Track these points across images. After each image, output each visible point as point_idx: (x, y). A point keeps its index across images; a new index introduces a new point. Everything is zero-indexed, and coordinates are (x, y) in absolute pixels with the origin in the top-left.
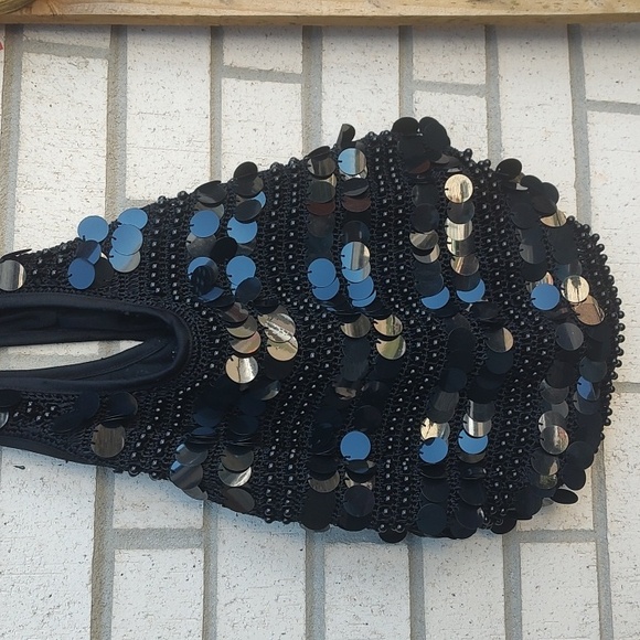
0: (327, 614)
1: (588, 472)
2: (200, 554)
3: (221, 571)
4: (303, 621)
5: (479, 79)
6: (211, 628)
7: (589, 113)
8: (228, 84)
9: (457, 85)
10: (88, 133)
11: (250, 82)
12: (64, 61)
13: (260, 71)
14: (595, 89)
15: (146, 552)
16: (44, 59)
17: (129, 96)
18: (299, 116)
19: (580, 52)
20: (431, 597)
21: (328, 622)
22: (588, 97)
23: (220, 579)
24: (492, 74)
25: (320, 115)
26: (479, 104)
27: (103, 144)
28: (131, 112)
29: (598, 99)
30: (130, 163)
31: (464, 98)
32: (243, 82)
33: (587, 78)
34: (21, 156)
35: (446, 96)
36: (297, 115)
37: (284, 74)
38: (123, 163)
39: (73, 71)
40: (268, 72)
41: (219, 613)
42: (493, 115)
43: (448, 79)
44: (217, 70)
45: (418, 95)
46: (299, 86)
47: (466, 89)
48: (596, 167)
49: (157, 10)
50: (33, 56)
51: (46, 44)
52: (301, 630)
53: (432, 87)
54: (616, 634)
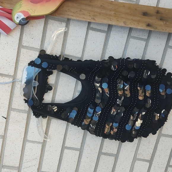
2: (66, 122)
5: (146, 37)
6: (66, 134)
7: (168, 49)
8: (91, 32)
9: (140, 38)
10: (59, 39)
11: (95, 32)
12: (57, 22)
13: (98, 29)
15: (57, 120)
16: (53, 21)
17: (69, 32)
18: (104, 41)
21: (87, 137)
22: (169, 45)
24: (149, 36)
25: (108, 41)
26: (144, 43)
27: (62, 42)
28: (69, 36)
30: (67, 47)
32: (93, 31)
33: (170, 40)
34: (45, 42)
35: (137, 40)
36: (103, 41)
37: (103, 30)
38: (65, 46)
39: (59, 25)
40: (99, 29)
41: (68, 132)
42: (146, 46)
43: (139, 37)
44: (89, 28)
45: (131, 39)
46: (105, 34)
47: (142, 39)
48: (166, 61)
49: (78, 19)
50: (51, 20)
51: (54, 18)
52: (82, 137)
53: (134, 38)
54: (139, 149)
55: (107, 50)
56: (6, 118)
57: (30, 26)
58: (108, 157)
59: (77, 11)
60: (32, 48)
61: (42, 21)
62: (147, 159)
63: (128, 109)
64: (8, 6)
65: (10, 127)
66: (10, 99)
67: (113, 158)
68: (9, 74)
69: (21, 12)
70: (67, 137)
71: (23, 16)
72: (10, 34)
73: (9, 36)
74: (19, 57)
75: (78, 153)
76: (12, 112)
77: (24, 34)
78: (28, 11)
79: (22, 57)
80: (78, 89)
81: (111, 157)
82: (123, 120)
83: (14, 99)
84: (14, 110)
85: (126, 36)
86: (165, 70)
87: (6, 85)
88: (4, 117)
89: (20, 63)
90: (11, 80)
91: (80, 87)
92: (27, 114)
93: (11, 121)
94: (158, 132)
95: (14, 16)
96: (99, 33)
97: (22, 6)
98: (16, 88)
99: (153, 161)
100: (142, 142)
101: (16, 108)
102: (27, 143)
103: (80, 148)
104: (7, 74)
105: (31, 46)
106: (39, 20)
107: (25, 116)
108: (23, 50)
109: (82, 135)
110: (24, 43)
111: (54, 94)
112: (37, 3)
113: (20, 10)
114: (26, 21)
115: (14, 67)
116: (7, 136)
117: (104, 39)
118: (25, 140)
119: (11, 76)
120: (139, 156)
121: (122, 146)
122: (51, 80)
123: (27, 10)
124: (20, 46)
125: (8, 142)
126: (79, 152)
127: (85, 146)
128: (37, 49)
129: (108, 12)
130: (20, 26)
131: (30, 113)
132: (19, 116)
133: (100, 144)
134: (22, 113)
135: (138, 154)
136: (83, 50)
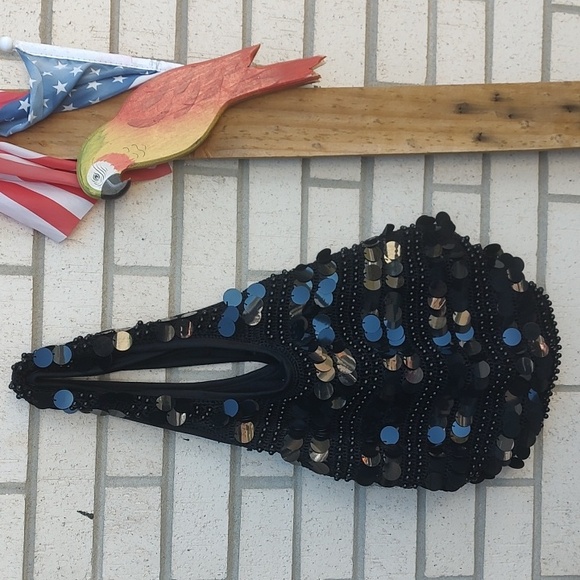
0: (367, 528)
1: (532, 448)
2: (291, 491)
3: (304, 502)
4: (352, 532)
5: (478, 181)
6: (298, 535)
7: (550, 203)
8: (313, 191)
9: (462, 186)
10: (225, 227)
11: (326, 189)
12: (210, 179)
13: (333, 180)
14: (555, 186)
15: (260, 490)
16: (197, 179)
17: (250, 201)
19: (546, 161)
20: (430, 519)
21: (367, 533)
22: (549, 192)
23: (303, 507)
24: (486, 177)
25: (371, 209)
26: (476, 199)
27: (235, 234)
28: (252, 212)
29: (557, 193)
30: (251, 247)
31: (466, 195)
32: (322, 189)
33: (550, 179)
34: (185, 243)
35: (454, 194)
36: (357, 211)
37: (348, 182)
38: (247, 246)
39: (216, 186)
40: (338, 181)
41: (302, 526)
42: (485, 206)
43: (456, 182)
44: (306, 182)
45: (436, 194)
46: (358, 190)
47: (467, 189)
48: (551, 241)
49: (273, 154)
50: (191, 177)
51: (198, 168)
52: (351, 537)
53: (445, 188)
54: (543, 542)
56: (91, 516)
57: (129, 202)
59: (267, 133)
60: (146, 267)
61: (166, 183)
64: (61, 153)
65: (109, 546)
66: (97, 447)
69: (105, 158)
70: (303, 546)
71: (111, 171)
73: (69, 242)
74: (109, 306)
76: (110, 489)
77: (117, 232)
78: (125, 152)
79: (118, 302)
83: (110, 444)
84: (116, 481)
85: (418, 186)
88: (84, 513)
92: (158, 489)
95: (86, 174)
96: (338, 190)
97: (105, 141)
100: (544, 514)
101: (121, 475)
103: (350, 576)
105: (142, 262)
106: (157, 180)
107: (154, 495)
108: (119, 280)
109: (351, 528)
110: (121, 259)
112: (149, 126)
113: (100, 154)
114: (122, 184)
117: (358, 206)
120: (547, 567)
121: (486, 542)
123: (122, 152)
124: (109, 267)
127: (367, 565)
128: (161, 268)
129: (358, 121)
130: (101, 210)
131: (170, 483)
132: (134, 499)
133: (415, 550)
134: (142, 488)
135: (542, 561)
136: (301, 251)
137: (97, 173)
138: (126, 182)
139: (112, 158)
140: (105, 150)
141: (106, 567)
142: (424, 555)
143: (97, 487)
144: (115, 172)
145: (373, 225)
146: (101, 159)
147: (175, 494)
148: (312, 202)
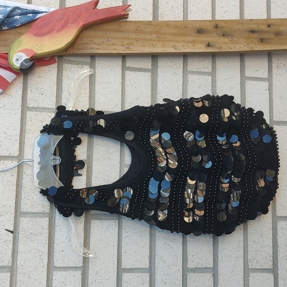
0: (156, 241)
2: (117, 222)
3: (123, 227)
5: (210, 70)
6: (120, 244)
7: (246, 81)
8: (128, 73)
9: (202, 72)
10: (83, 89)
11: (134, 72)
12: (76, 66)
13: (138, 68)
14: (249, 73)
15: (101, 221)
16: (70, 66)
19: (244, 60)
21: (157, 244)
22: (246, 76)
23: (123, 230)
24: (214, 68)
25: (157, 82)
26: (209, 78)
27: (88, 93)
28: (97, 83)
29: (249, 76)
30: (96, 99)
31: (204, 76)
32: (132, 72)
33: (246, 69)
34: (63, 97)
35: (198, 76)
36: (150, 83)
37: (145, 69)
39: (78, 69)
40: (140, 68)
41: (123, 240)
42: (214, 82)
43: (199, 70)
44: (124, 68)
45: (189, 76)
46: (150, 73)
47: (205, 73)
48: (248, 99)
49: (106, 52)
50: (66, 65)
51: (70, 61)
52: (148, 246)
53: (193, 73)
54: (249, 251)
55: (158, 95)
56: (12, 232)
57: (36, 77)
58: (201, 274)
59: (103, 42)
60: (43, 108)
61: (53, 68)
62: (267, 267)
63: (212, 176)
65: (21, 248)
66: (16, 197)
67: (209, 276)
68: (12, 155)
69: (22, 51)
70: (123, 250)
71: (25, 57)
72: (7, 93)
73: (5, 95)
74: (24, 127)
75: (146, 276)
76: (22, 218)
77: (29, 90)
78: (32, 48)
79: (29, 124)
80: (125, 162)
81: (205, 274)
82: (210, 194)
83: (23, 196)
84: (26, 214)
85: (180, 71)
86: (251, 110)
87: (7, 173)
88: (7, 230)
89: (26, 134)
90: (15, 163)
91: (128, 159)
92: (47, 219)
93: (21, 236)
94: (270, 208)
95: (12, 58)
96: (140, 73)
97: (22, 43)
98: (25, 176)
99: (277, 270)
100: (249, 236)
101: (29, 211)
102: (54, 272)
103: (148, 267)
104: (8, 155)
105: (41, 105)
106: (49, 66)
107: (45, 222)
108: (29, 114)
109: (148, 242)
110: (31, 103)
111: (89, 177)
113: (20, 49)
115: (18, 141)
116: (18, 266)
118: (51, 268)
119: (14, 157)
120: (252, 264)
121: (219, 250)
122: (81, 153)
123: (30, 48)
124: (24, 108)
125: (20, 277)
126: (148, 275)
127: (157, 261)
128: (51, 109)
129: (148, 36)
130: (21, 79)
131: (54, 216)
132: (34, 224)
133: (182, 253)
134: (39, 218)
135: (249, 261)
136: (122, 102)
137: (18, 58)
138: (32, 62)
139: (25, 51)
140: (22, 47)
141: (19, 259)
142: (187, 256)
143: (16, 218)
144: (27, 57)
145: (158, 90)
146: (20, 51)
147: (56, 222)
148: (127, 78)
